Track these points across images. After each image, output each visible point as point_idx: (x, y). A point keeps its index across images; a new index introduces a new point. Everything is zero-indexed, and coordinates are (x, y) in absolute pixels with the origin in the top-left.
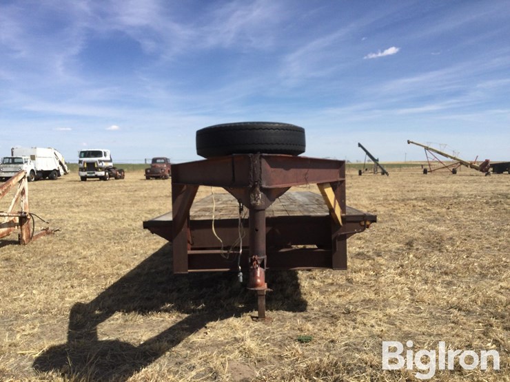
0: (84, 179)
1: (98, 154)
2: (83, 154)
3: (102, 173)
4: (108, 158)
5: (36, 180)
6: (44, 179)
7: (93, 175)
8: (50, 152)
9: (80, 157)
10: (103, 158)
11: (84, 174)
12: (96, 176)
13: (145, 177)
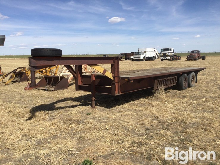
0: (162, 60)
1: (168, 50)
2: (162, 50)
3: (169, 58)
4: (172, 51)
5: (146, 61)
6: (150, 60)
7: (165, 58)
8: (152, 50)
9: (161, 51)
10: (170, 51)
11: (162, 58)
12: (167, 59)
13: (187, 60)
